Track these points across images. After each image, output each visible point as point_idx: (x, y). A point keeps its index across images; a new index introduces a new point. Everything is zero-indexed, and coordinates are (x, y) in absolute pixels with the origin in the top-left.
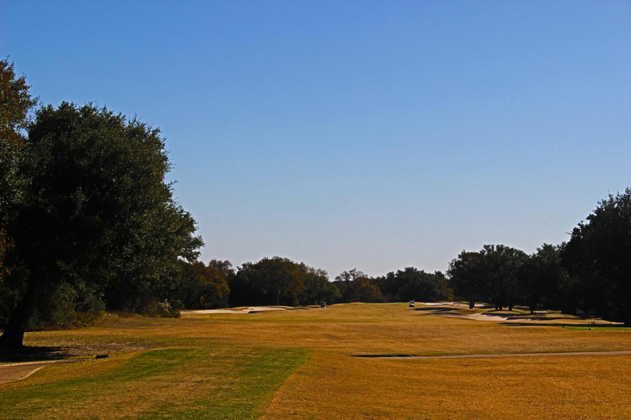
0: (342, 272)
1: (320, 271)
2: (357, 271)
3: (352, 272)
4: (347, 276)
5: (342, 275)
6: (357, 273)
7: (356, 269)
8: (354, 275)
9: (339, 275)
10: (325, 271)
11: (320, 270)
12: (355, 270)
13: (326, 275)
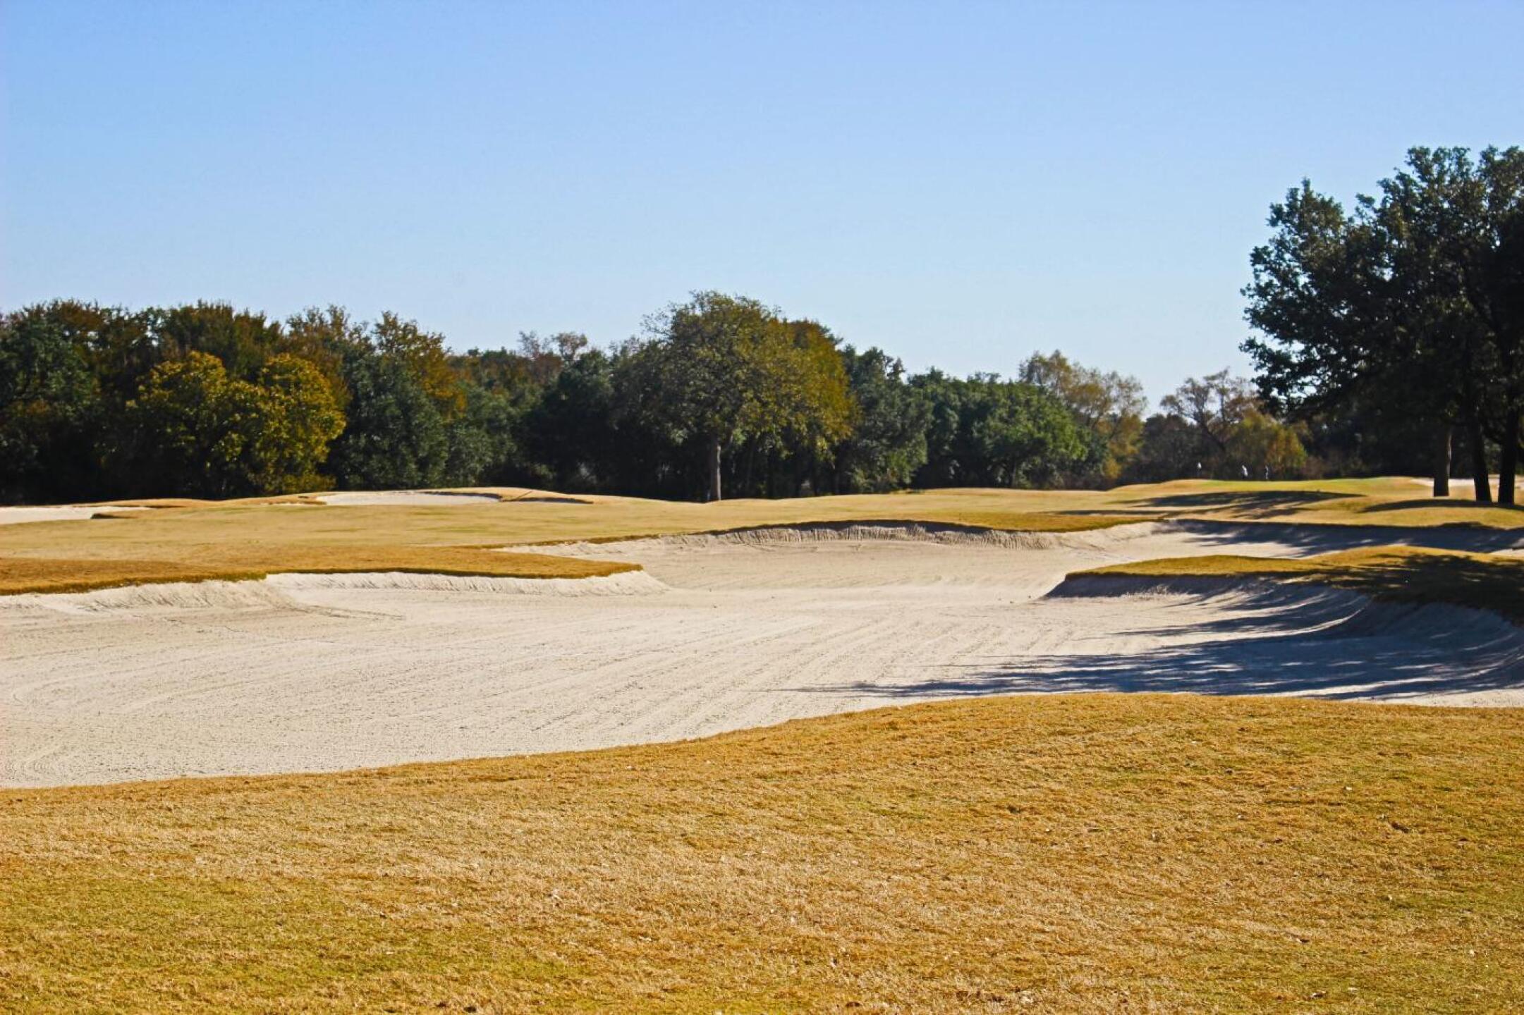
0: (1181, 384)
1: (1116, 380)
2: (1232, 376)
3: (1216, 382)
4: (1199, 394)
5: (1185, 391)
6: (1233, 383)
7: (1229, 370)
8: (1223, 392)
9: (1173, 393)
10: (1132, 378)
11: (1114, 376)
12: (1226, 372)
13: (1137, 391)
